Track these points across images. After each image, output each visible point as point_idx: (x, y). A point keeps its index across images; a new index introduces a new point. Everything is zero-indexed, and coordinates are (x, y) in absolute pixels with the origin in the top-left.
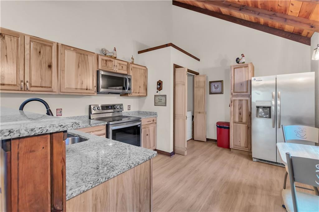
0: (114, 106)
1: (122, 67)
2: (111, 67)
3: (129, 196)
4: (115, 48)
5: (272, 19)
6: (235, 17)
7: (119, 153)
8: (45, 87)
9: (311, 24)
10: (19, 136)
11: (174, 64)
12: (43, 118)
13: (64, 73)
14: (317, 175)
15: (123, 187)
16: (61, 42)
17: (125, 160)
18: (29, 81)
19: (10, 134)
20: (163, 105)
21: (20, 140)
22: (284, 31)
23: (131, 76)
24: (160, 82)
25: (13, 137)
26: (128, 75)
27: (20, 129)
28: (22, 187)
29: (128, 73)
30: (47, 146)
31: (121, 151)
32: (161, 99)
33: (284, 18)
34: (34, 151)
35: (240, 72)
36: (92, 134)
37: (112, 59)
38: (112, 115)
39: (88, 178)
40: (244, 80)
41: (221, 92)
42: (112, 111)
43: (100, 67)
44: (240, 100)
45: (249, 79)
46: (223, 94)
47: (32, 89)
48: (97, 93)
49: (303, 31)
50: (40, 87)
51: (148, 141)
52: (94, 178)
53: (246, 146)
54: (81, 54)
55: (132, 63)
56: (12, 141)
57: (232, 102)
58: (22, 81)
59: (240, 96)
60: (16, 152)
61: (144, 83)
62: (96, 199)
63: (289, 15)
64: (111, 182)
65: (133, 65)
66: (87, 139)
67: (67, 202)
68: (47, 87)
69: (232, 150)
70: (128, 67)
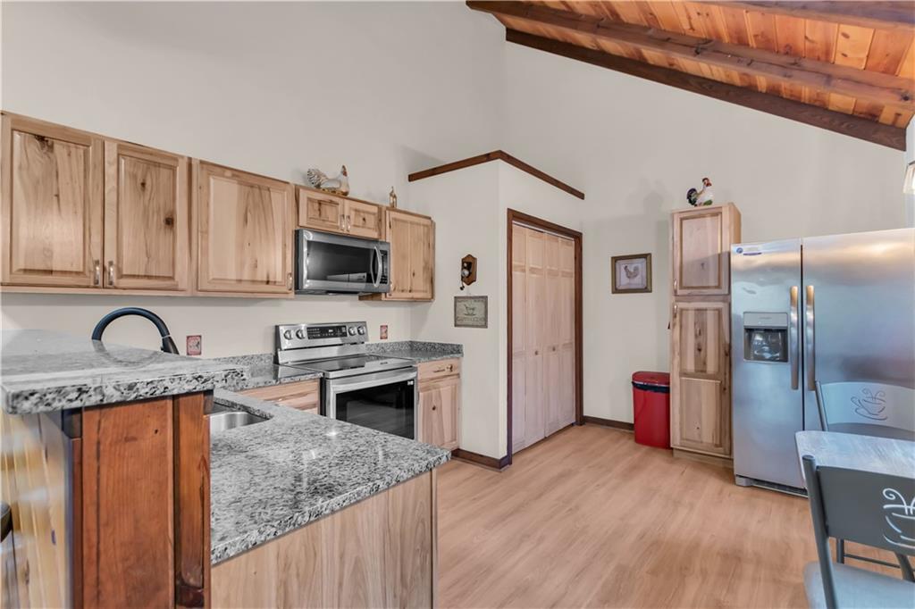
0: (343, 329)
1: (364, 219)
2: (334, 220)
3: (373, 565)
4: (344, 167)
5: (790, 77)
6: (685, 71)
7: (350, 454)
8: (157, 277)
9: (903, 91)
10: (102, 400)
11: (509, 210)
12: (153, 359)
13: (207, 239)
14: (887, 518)
15: (358, 540)
16: (198, 156)
17: (362, 471)
18: (115, 262)
19: (79, 395)
20: (475, 323)
21: (104, 411)
22: (827, 109)
23: (389, 243)
24: (471, 260)
25: (87, 404)
26: (382, 243)
27: (104, 385)
28: (107, 524)
29: (380, 235)
30: (164, 427)
31: (354, 448)
32: (473, 309)
33: (824, 74)
34: (134, 439)
35: (698, 229)
36: (282, 403)
37: (336, 199)
38: (339, 351)
39: (267, 513)
40: (710, 251)
41: (646, 288)
42: (337, 340)
43: (303, 222)
44: (698, 310)
45: (724, 250)
46: (651, 291)
47: (125, 282)
48: (296, 293)
49: (881, 111)
50: (145, 276)
51: (436, 425)
52: (281, 512)
53: (718, 443)
54: (252, 187)
55: (393, 208)
56: (84, 414)
57: (675, 316)
58: (97, 263)
59: (697, 297)
60: (94, 437)
61: (426, 263)
62: (287, 567)
63: (839, 66)
64: (324, 524)
65: (394, 214)
66: (268, 416)
67: (213, 571)
68: (164, 278)
69: (676, 454)
70: (380, 220)
